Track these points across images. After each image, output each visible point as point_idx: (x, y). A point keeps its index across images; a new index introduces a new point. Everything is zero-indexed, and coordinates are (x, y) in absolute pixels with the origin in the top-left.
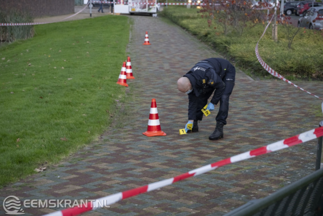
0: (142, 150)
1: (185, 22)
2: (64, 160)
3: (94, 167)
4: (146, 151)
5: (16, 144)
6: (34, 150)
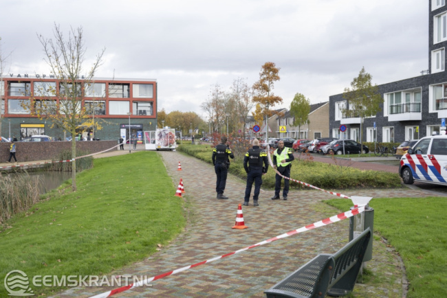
1: (200, 154)
2: (170, 243)
3: (193, 247)
4: (220, 236)
5: (136, 235)
6: (151, 238)
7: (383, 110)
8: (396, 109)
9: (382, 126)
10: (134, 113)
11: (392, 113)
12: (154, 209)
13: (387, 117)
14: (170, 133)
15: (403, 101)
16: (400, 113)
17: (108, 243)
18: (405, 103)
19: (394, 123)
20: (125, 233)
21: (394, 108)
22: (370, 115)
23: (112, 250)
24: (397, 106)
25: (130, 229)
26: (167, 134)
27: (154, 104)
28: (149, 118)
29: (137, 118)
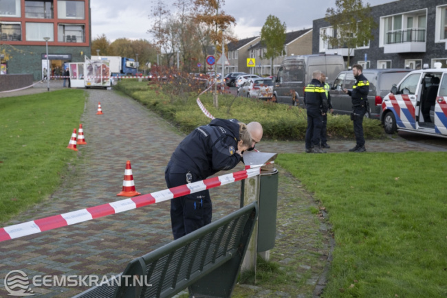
7: (378, 39)
8: (394, 38)
9: (377, 59)
10: (60, 39)
11: (389, 42)
13: (383, 48)
14: (104, 66)
15: (404, 27)
16: (400, 42)
18: (406, 29)
19: (392, 56)
21: (392, 36)
22: (362, 45)
24: (396, 33)
26: (99, 67)
27: (87, 27)
28: (79, 46)
29: (64, 46)
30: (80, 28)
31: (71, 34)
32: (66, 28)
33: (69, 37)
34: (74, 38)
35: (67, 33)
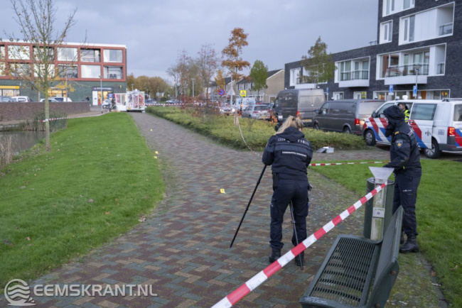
0: (202, 202)
1: (168, 116)
2: (153, 211)
3: (179, 216)
4: (205, 203)
5: (116, 203)
6: (132, 207)
7: (334, 77)
9: (333, 91)
10: (105, 76)
12: (131, 172)
14: (140, 96)
17: (85, 214)
18: (354, 70)
19: (344, 89)
20: (104, 201)
21: (344, 75)
22: (322, 81)
23: (90, 223)
24: (347, 73)
25: (109, 196)
26: (136, 97)
27: (124, 68)
28: (119, 81)
29: (108, 82)
30: (119, 69)
31: (113, 73)
32: (110, 69)
33: (111, 75)
34: (115, 76)
35: (110, 73)
